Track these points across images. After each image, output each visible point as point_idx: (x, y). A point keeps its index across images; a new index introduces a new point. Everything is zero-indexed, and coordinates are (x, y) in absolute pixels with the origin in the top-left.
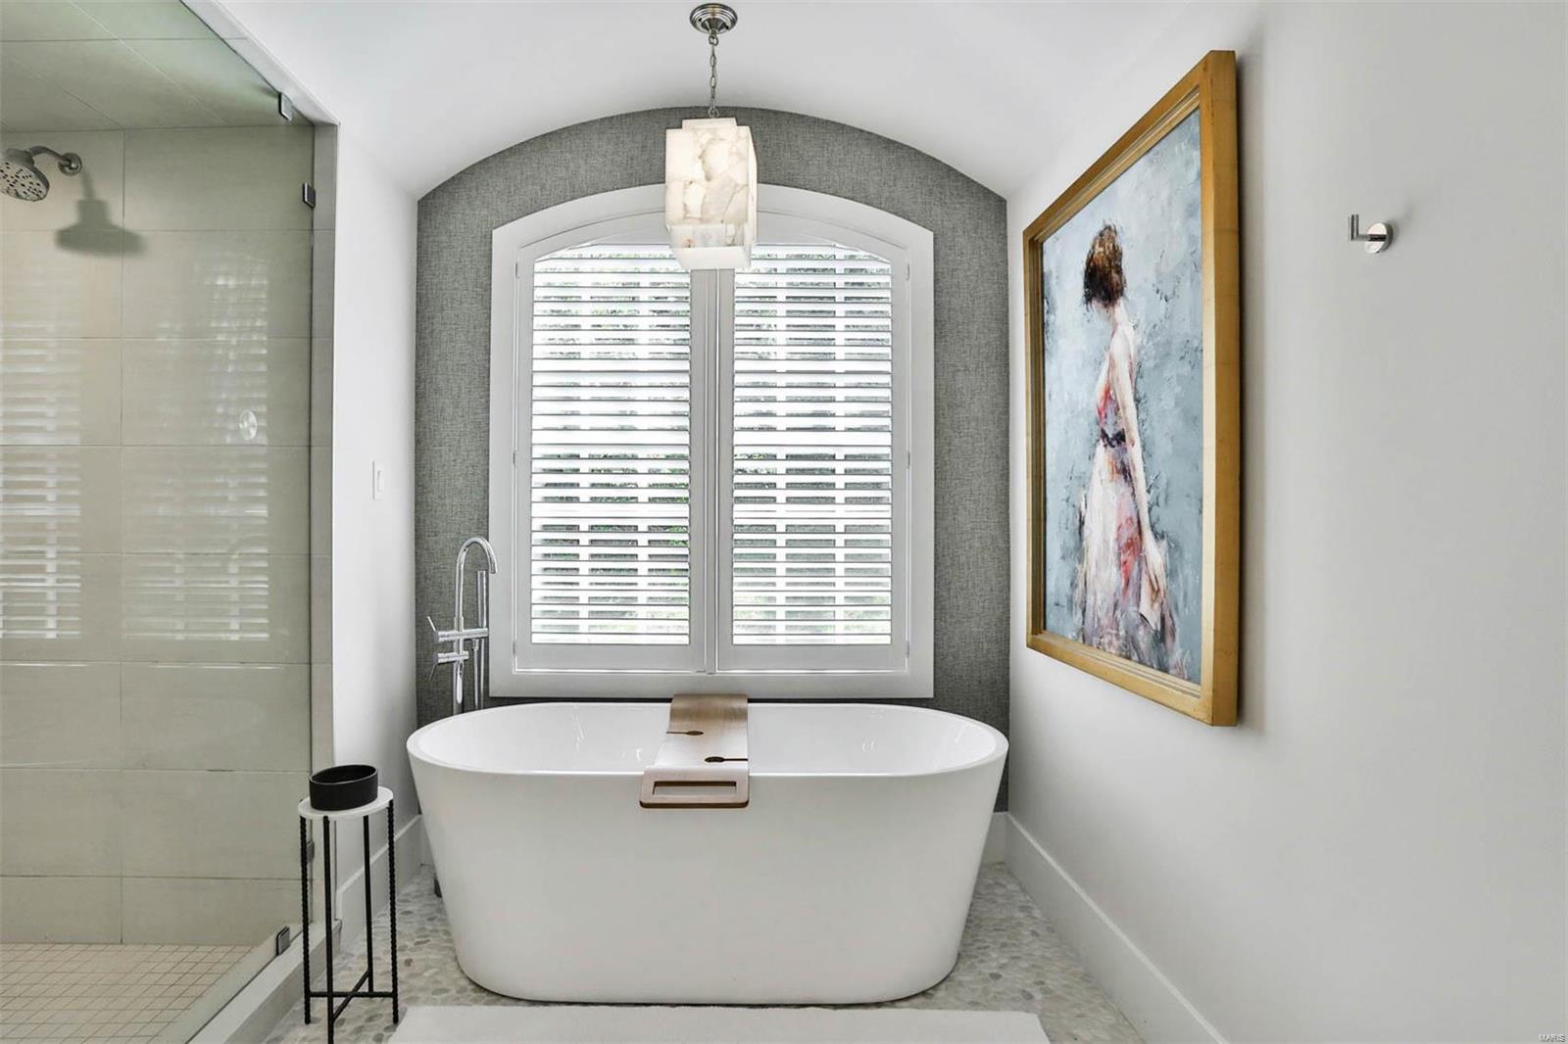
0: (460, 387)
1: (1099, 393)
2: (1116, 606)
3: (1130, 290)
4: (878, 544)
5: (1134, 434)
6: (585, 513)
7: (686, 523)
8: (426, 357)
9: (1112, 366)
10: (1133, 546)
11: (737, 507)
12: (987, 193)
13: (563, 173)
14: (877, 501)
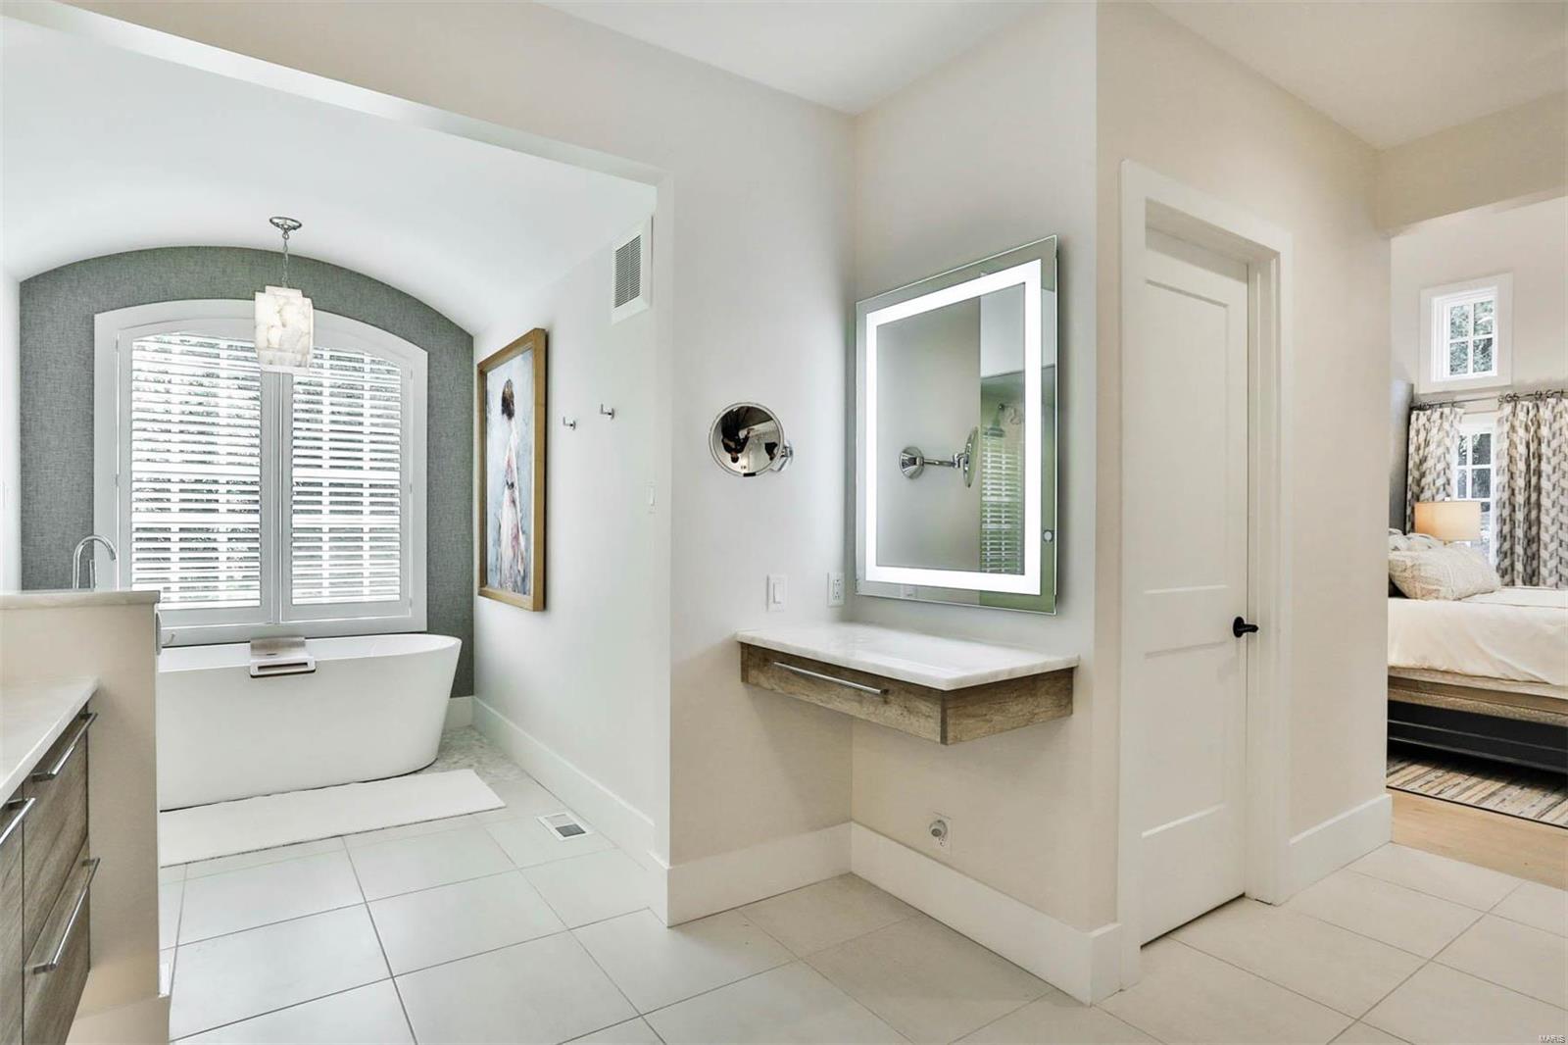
0: (64, 427)
1: (506, 462)
2: (511, 567)
3: (516, 413)
4: (391, 539)
5: (516, 485)
6: (175, 519)
7: (257, 526)
8: (31, 402)
9: (510, 450)
10: (516, 538)
11: (294, 516)
12: (461, 331)
13: (156, 281)
14: (391, 513)
